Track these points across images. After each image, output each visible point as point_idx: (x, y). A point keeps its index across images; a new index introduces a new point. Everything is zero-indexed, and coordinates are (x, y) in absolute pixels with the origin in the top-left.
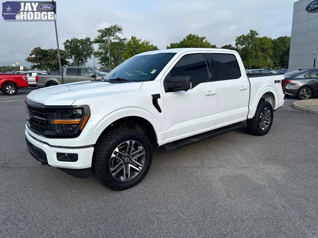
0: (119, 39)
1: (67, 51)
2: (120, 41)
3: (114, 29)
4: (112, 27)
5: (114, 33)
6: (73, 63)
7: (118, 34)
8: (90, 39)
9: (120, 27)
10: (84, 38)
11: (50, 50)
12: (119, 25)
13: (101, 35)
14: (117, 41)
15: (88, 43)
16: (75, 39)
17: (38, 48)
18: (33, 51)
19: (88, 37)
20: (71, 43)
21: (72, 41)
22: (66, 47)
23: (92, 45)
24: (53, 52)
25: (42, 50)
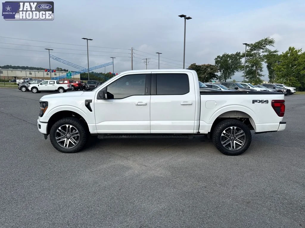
0: (269, 51)
1: (217, 66)
2: (270, 54)
3: (265, 42)
4: (262, 40)
5: (265, 47)
6: (220, 76)
7: (268, 47)
8: (240, 54)
9: (271, 40)
10: (235, 53)
11: (202, 66)
12: (271, 38)
13: (250, 49)
14: (266, 54)
15: (238, 57)
16: (226, 55)
17: (193, 64)
18: (190, 67)
19: (238, 52)
20: (221, 58)
21: (224, 56)
22: (216, 62)
23: (241, 59)
24: (205, 67)
25: (197, 66)
